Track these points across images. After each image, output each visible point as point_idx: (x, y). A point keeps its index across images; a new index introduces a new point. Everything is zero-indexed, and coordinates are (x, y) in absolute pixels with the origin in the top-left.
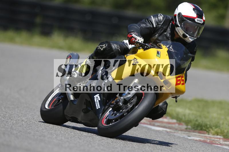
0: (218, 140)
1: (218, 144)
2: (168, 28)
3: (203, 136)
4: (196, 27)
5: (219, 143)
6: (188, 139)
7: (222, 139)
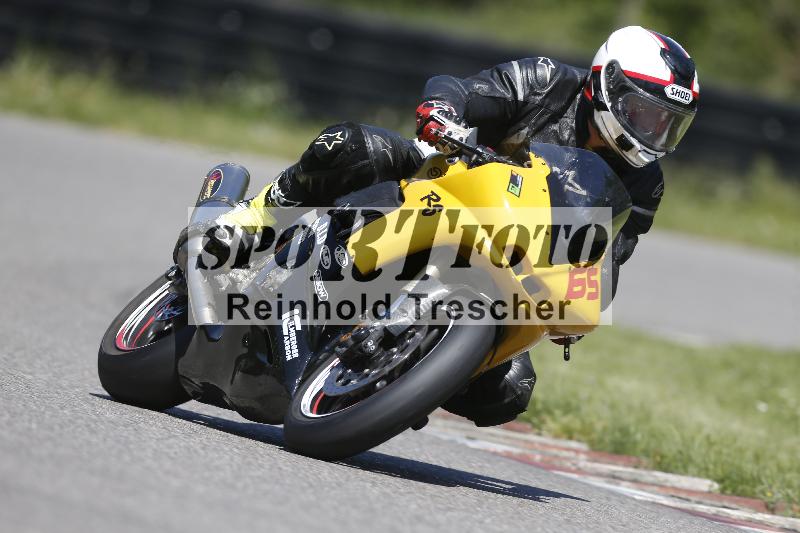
0: (572, 454)
1: (568, 470)
2: (569, 111)
3: (518, 440)
4: (666, 113)
5: (573, 468)
6: (467, 448)
7: (585, 453)
